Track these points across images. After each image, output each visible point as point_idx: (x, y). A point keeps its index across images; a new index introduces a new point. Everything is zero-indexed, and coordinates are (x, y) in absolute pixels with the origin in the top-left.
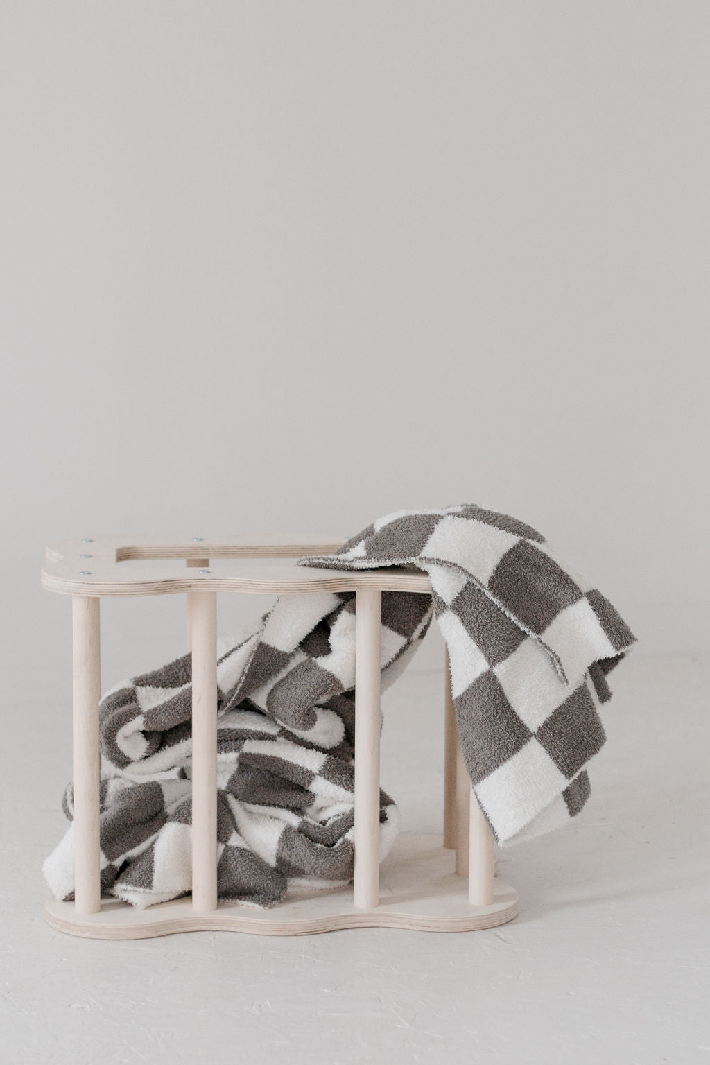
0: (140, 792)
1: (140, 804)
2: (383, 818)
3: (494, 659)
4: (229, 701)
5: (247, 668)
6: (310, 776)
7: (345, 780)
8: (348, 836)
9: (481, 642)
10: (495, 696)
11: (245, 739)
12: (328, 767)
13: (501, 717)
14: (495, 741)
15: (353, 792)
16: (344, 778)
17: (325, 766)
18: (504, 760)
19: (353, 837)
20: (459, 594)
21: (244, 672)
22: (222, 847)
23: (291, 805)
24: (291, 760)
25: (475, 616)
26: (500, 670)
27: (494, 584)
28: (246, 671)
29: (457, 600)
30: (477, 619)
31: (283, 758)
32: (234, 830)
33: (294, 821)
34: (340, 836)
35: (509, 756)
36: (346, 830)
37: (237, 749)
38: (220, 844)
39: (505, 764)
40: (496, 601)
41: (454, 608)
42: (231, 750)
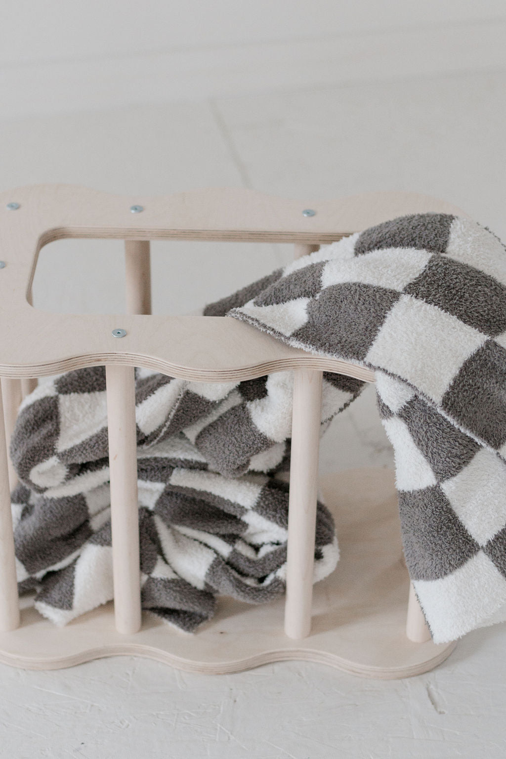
0: (62, 507)
1: (62, 519)
2: (318, 556)
3: (443, 474)
4: (155, 438)
5: (172, 414)
6: (243, 510)
7: (280, 517)
8: (280, 573)
9: (431, 456)
10: (440, 512)
11: (173, 468)
12: (262, 504)
13: (445, 532)
14: (437, 555)
15: (286, 528)
16: (278, 515)
17: (258, 503)
18: (446, 574)
19: (285, 574)
20: (408, 403)
21: (168, 418)
22: (145, 578)
23: (221, 533)
24: (222, 495)
25: (425, 429)
26: (448, 488)
27: (449, 402)
28: (171, 417)
29: (405, 409)
30: (426, 432)
31: (213, 493)
32: (159, 557)
33: (225, 550)
34: (272, 570)
35: (450, 571)
36: (278, 566)
37: (165, 479)
38: (143, 574)
39: (446, 578)
40: (449, 419)
41: (400, 416)
42: (157, 480)
